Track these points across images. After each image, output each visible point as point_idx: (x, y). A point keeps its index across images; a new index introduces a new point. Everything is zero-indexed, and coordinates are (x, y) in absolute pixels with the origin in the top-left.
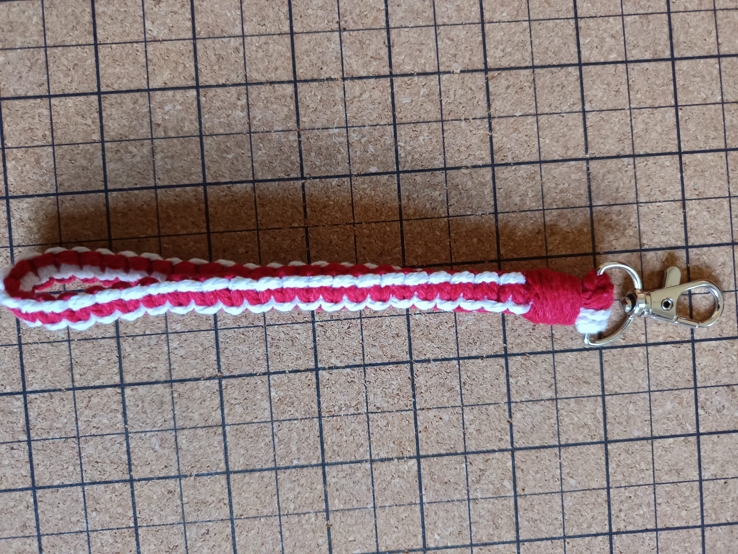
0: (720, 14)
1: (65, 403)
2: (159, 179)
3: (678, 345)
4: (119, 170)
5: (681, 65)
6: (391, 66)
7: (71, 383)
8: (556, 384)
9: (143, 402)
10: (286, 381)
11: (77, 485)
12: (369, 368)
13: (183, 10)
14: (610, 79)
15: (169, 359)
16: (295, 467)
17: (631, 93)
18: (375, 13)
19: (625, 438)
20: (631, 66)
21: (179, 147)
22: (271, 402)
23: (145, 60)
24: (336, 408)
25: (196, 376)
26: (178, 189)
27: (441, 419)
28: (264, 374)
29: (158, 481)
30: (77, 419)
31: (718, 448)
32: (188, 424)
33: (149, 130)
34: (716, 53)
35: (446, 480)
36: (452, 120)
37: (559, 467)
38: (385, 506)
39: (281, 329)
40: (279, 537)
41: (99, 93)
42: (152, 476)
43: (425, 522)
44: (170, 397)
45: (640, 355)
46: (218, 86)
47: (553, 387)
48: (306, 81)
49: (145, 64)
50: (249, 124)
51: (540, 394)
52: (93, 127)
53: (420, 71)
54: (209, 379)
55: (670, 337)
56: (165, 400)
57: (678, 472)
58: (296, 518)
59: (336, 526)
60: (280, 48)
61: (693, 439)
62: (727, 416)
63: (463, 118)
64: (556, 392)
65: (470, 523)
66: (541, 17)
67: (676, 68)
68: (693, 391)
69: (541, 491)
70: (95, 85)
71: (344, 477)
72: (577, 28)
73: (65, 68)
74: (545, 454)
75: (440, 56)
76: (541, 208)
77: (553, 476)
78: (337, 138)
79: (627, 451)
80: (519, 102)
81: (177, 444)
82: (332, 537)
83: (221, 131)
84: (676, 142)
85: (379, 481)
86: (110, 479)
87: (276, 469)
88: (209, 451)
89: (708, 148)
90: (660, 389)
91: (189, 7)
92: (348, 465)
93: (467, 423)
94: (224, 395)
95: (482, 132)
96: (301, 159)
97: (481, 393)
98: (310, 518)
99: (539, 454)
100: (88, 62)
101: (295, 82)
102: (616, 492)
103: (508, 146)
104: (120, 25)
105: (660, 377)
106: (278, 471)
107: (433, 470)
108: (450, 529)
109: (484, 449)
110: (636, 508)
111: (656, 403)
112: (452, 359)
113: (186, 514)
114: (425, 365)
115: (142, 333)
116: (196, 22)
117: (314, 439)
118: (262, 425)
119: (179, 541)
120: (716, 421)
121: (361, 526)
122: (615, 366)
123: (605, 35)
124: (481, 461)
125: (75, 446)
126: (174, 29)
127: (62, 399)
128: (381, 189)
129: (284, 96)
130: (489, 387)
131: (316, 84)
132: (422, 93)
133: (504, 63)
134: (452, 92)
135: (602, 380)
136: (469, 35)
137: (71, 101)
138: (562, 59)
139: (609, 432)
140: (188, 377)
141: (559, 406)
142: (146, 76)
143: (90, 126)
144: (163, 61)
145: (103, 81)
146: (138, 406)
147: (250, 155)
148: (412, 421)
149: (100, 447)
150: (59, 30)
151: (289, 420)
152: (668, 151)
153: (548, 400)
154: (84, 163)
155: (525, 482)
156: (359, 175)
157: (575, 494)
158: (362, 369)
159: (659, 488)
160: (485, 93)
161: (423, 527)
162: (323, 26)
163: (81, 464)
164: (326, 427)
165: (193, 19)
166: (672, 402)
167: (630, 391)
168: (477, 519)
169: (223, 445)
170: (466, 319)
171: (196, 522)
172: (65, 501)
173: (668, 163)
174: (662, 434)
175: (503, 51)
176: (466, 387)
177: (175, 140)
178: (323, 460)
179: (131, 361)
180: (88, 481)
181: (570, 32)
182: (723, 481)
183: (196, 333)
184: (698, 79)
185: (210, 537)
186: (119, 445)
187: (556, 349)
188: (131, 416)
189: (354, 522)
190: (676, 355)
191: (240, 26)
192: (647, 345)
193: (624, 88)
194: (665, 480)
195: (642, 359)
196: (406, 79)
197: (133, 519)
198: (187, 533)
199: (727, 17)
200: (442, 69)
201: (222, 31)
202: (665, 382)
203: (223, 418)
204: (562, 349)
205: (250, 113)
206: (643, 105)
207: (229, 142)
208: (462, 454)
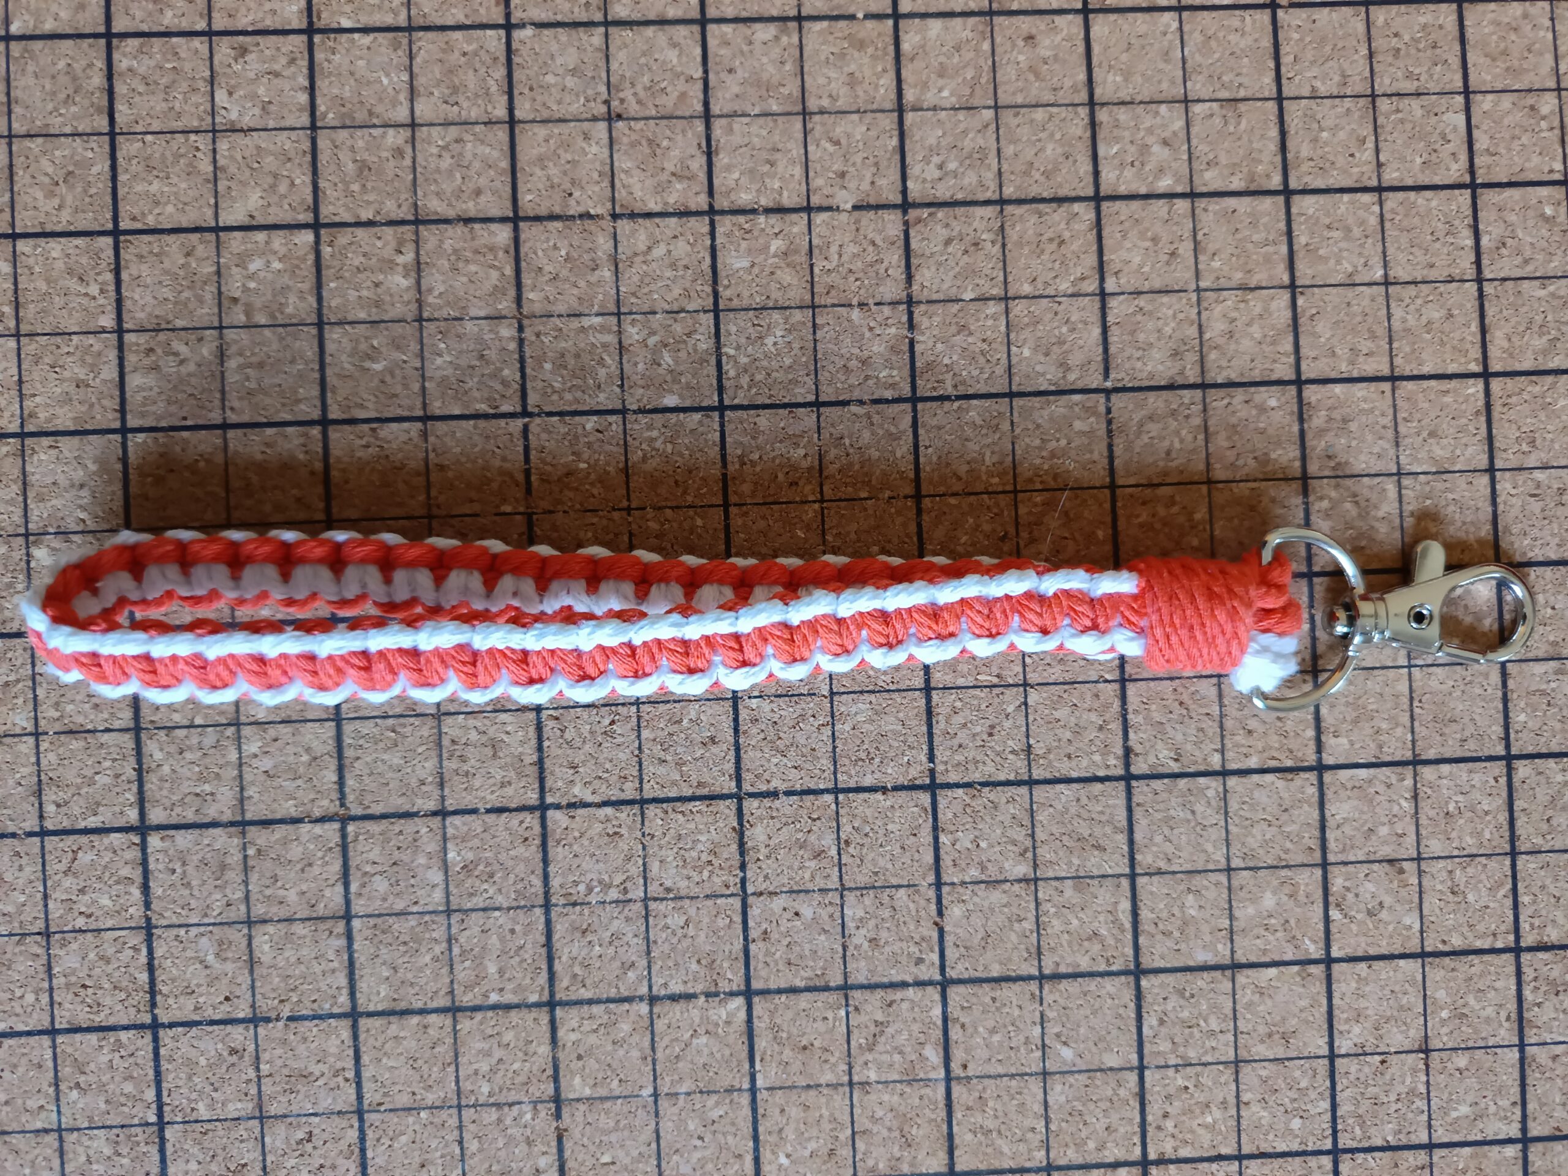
0: (1383, 104)
1: (24, 861)
2: (232, 409)
3: (1290, 776)
4: (151, 389)
5: (1304, 205)
6: (711, 192)
7: (36, 821)
8: (1034, 848)
9: (184, 864)
10: (479, 830)
11: (40, 1033)
12: (652, 807)
13: (293, 69)
14: (1158, 228)
15: (241, 776)
16: (494, 1007)
17: (1201, 258)
18: (681, 86)
19: (1177, 964)
20: (1201, 203)
21: (275, 346)
22: (446, 872)
23: (211, 168)
24: (582, 888)
25: (293, 813)
26: (270, 431)
27: (797, 914)
28: (435, 814)
29: (210, 1029)
30: (46, 897)
31: (1368, 989)
32: (276, 911)
33: (216, 310)
34: (1374, 183)
35: (804, 1042)
36: (834, 305)
37: (1038, 1020)
38: (677, 1094)
39: (471, 722)
40: (458, 1151)
41: (116, 233)
42: (197, 1018)
43: (761, 1129)
44: (241, 856)
45: (1211, 793)
46: (358, 224)
47: (1030, 855)
48: (537, 219)
49: (211, 177)
50: (419, 302)
51: (1001, 870)
52: (102, 301)
53: (771, 205)
54: (321, 820)
55: (1273, 758)
56: (229, 860)
57: (1285, 1038)
58: (493, 1115)
59: (576, 1133)
60: (488, 150)
61: (1318, 970)
62: (1387, 923)
63: (855, 302)
64: (1035, 866)
65: (854, 1133)
66: (1019, 100)
67: (1294, 210)
68: (1318, 872)
69: (1001, 1070)
70: (109, 215)
71: (595, 1031)
72: (1093, 124)
73: (47, 180)
74: (1009, 993)
75: (811, 174)
76: (1009, 488)
77: (1027, 1040)
78: (598, 335)
79: (1181, 993)
80: (969, 273)
81: (251, 952)
82: (567, 1154)
83: (362, 315)
84: (1292, 359)
85: (666, 1041)
86: (112, 1021)
87: (454, 1010)
88: (318, 969)
89: (1355, 374)
90: (1251, 864)
91: (305, 63)
92: (603, 1007)
93: (850, 924)
94: (351, 854)
95: (893, 330)
96: (523, 376)
97: (882, 862)
98: (521, 1114)
99: (998, 993)
100: (95, 170)
101: (515, 219)
102: (1157, 1076)
103: (946, 361)
104: (162, 96)
105: (1250, 840)
106: (459, 1015)
107: (778, 1021)
108: (812, 1145)
109: (885, 980)
110: (1198, 1111)
111: (1242, 894)
112: (822, 792)
113: (265, 1098)
114: (767, 802)
115: (186, 722)
116: (317, 93)
117: (533, 949)
118: (427, 918)
119: (250, 1154)
120: (1365, 935)
121: (626, 1133)
122: (1159, 816)
123: (1150, 140)
124: (878, 1004)
125: (40, 951)
126: (272, 108)
127: (18, 854)
128: (687, 441)
129: (492, 249)
130: (897, 851)
131: (558, 225)
132: (773, 249)
133: (943, 192)
134: (834, 249)
135: (1131, 842)
136: (873, 133)
137: (59, 247)
138: (1060, 186)
139: (1143, 950)
140: (278, 816)
141: (1040, 895)
142: (212, 201)
143: (94, 298)
144: (248, 172)
145: (124, 209)
146: (174, 871)
147: (419, 365)
148: (738, 919)
149: (92, 955)
150: (39, 104)
151: (484, 910)
152: (1274, 377)
153: (1019, 881)
154: (81, 373)
155: (967, 1051)
156: (641, 411)
157: (1071, 1079)
158: (636, 809)
159: (1246, 1070)
160: (901, 251)
161: (756, 1138)
162: (575, 107)
163: (51, 989)
164: (559, 927)
165: (312, 89)
166: (1274, 893)
167: (1188, 867)
168: (868, 1125)
169: (346, 957)
170: (854, 710)
171: (285, 1116)
172: (15, 1066)
173: (1273, 403)
174: (1253, 959)
175: (940, 167)
176: (851, 850)
177: (267, 332)
178: (552, 994)
179: (162, 780)
180: (65, 1026)
181: (1079, 132)
182: (1378, 1058)
183: (298, 725)
184: (1336, 234)
185: (315, 1148)
186: (131, 952)
187: (1035, 776)
188: (160, 892)
189: (612, 1124)
190: (1285, 795)
191: (406, 104)
192: (1224, 773)
193: (1186, 249)
194: (1258, 1054)
195: (1214, 803)
196: (741, 219)
197: (154, 1106)
198: (267, 1140)
199: (1398, 111)
200: (815, 200)
201: (371, 113)
202: (1261, 851)
203: (348, 902)
204: (1049, 776)
205: (423, 281)
206: (1223, 283)
207: (376, 337)
208: (838, 988)
